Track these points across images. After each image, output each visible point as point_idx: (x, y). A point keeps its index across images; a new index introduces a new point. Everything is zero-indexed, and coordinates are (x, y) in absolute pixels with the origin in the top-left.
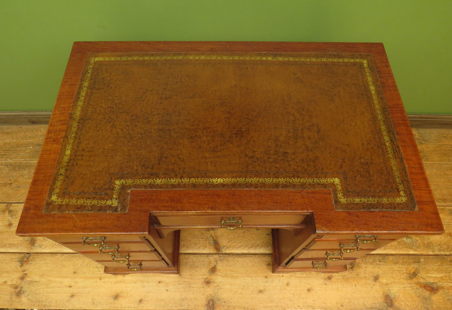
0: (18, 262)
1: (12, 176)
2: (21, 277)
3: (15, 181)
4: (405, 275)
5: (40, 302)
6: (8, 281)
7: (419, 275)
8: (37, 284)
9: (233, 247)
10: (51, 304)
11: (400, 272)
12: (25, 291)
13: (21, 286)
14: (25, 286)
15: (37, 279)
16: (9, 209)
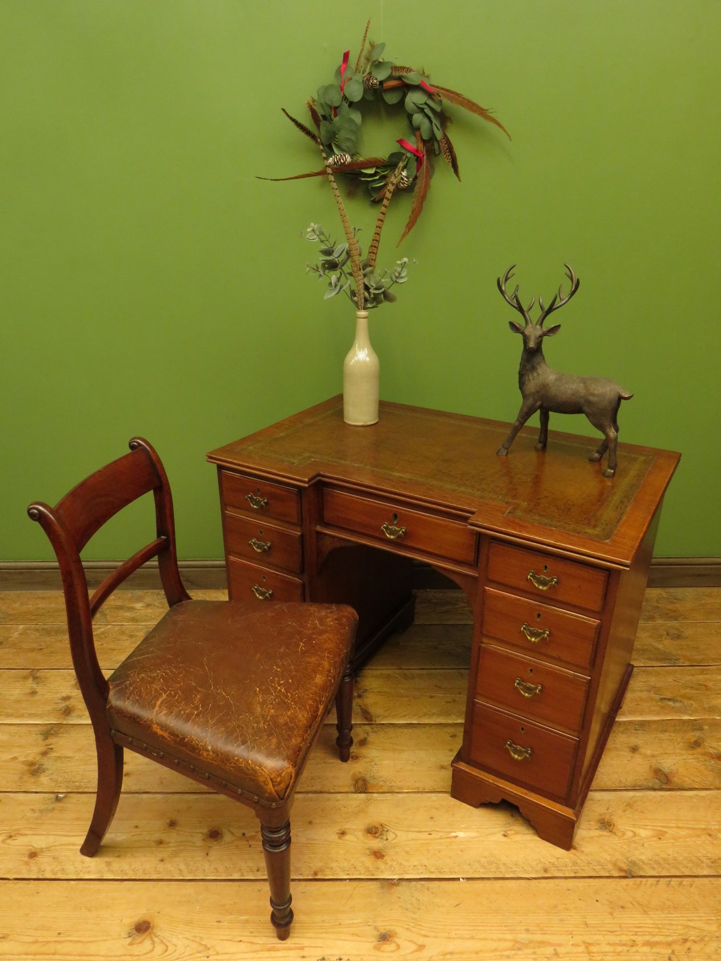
0: (41, 735)
1: (44, 641)
2: (42, 752)
3: (47, 647)
4: (682, 744)
5: (71, 782)
6: (20, 757)
7: (706, 744)
9: (394, 717)
10: (88, 785)
11: (673, 741)
12: (47, 769)
13: (40, 763)
14: (47, 763)
15: (70, 754)
16: (35, 675)
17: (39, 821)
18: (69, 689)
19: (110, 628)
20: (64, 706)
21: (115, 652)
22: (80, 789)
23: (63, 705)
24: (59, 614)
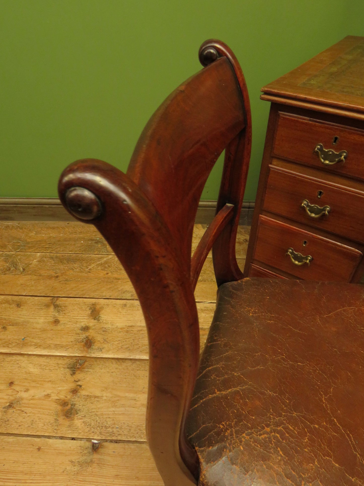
0: (68, 369)
1: (59, 269)
2: (72, 390)
3: (62, 274)
5: (104, 428)
6: (52, 395)
8: (97, 401)
10: (121, 432)
12: (79, 410)
13: (72, 403)
14: (79, 403)
15: (98, 393)
16: (55, 304)
17: (80, 478)
18: (87, 319)
19: (111, 258)
20: (85, 337)
21: (120, 282)
22: (113, 436)
23: (83, 336)
24: (67, 243)
